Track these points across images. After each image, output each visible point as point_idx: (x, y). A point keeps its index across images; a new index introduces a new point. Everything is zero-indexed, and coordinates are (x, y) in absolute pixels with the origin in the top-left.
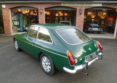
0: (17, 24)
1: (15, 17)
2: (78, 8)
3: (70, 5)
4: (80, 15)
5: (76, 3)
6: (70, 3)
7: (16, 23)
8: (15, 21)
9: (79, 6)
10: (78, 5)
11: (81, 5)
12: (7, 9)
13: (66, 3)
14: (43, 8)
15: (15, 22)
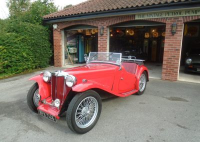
0: (72, 52)
1: (71, 41)
2: (168, 22)
3: (151, 17)
4: (173, 35)
5: (163, 12)
6: (151, 14)
7: (72, 50)
8: (71, 47)
9: (171, 18)
10: (167, 16)
11: (175, 16)
12: (59, 30)
13: (143, 15)
14: (105, 25)
15: (70, 49)
